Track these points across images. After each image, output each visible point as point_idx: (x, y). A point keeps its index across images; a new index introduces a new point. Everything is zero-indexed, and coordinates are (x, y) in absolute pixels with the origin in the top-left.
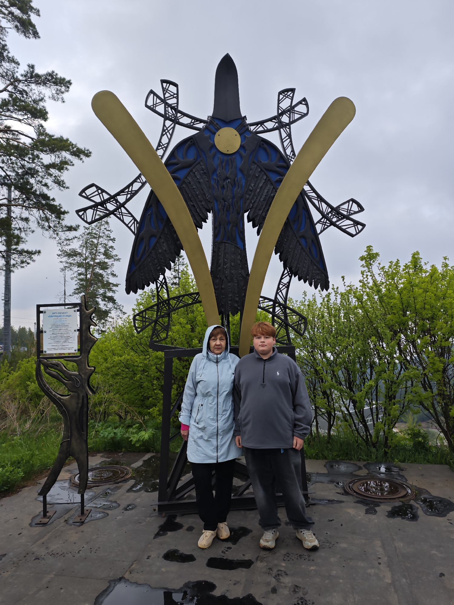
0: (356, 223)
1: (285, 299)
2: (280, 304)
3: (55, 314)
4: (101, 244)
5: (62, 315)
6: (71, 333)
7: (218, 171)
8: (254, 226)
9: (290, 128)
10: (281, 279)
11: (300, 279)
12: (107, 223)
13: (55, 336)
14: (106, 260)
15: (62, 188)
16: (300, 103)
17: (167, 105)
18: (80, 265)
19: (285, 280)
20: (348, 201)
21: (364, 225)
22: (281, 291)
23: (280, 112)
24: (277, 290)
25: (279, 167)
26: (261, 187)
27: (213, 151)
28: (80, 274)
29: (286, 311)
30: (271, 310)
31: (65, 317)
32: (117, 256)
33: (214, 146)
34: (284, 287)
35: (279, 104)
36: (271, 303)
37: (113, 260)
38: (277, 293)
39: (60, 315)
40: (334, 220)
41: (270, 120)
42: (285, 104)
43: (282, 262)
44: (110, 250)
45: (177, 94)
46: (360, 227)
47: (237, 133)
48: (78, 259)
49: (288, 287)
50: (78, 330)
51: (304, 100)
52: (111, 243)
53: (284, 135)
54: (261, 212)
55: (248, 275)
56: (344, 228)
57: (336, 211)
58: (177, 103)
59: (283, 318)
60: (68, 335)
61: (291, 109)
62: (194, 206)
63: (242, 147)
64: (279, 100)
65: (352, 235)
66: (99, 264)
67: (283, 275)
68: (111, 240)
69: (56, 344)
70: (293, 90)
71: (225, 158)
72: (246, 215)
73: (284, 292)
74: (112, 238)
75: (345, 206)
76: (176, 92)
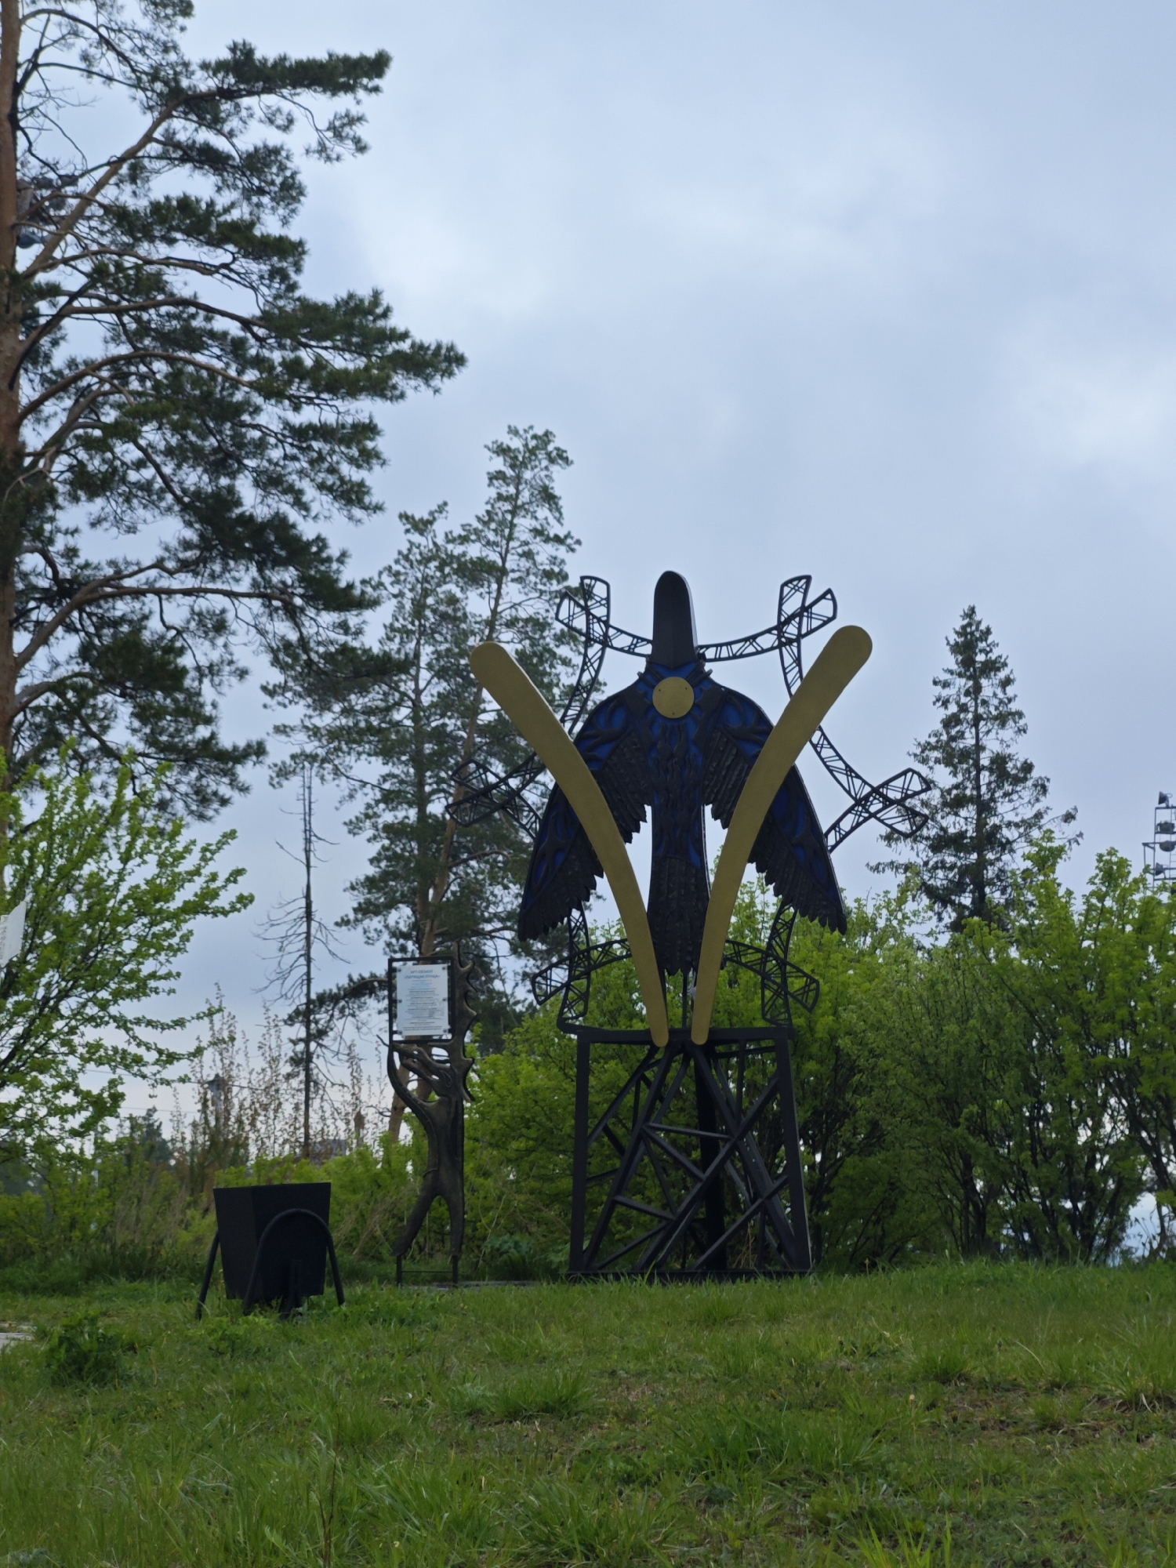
0: (913, 814)
1: (786, 950)
2: (776, 958)
3: (416, 974)
4: (511, 624)
5: (425, 974)
6: (436, 1003)
7: (659, 746)
9: (799, 648)
12: (548, 497)
13: (413, 1007)
16: (823, 597)
17: (591, 617)
20: (904, 773)
22: (779, 935)
23: (783, 618)
24: (773, 933)
26: (729, 767)
27: (650, 715)
29: (785, 969)
30: (758, 968)
31: (429, 978)
33: (652, 706)
34: (784, 929)
35: (781, 604)
36: (759, 955)
38: (772, 938)
39: (422, 974)
40: (876, 808)
41: (769, 631)
42: (792, 605)
43: (772, 886)
45: (608, 599)
47: (687, 685)
49: (790, 929)
50: (447, 999)
51: (829, 591)
53: (788, 660)
57: (878, 792)
58: (608, 616)
59: (778, 980)
60: (431, 1007)
61: (805, 610)
63: (695, 705)
64: (781, 599)
69: (416, 1021)
70: (807, 578)
71: (670, 725)
72: (709, 807)
73: (784, 936)
75: (897, 783)
76: (605, 595)
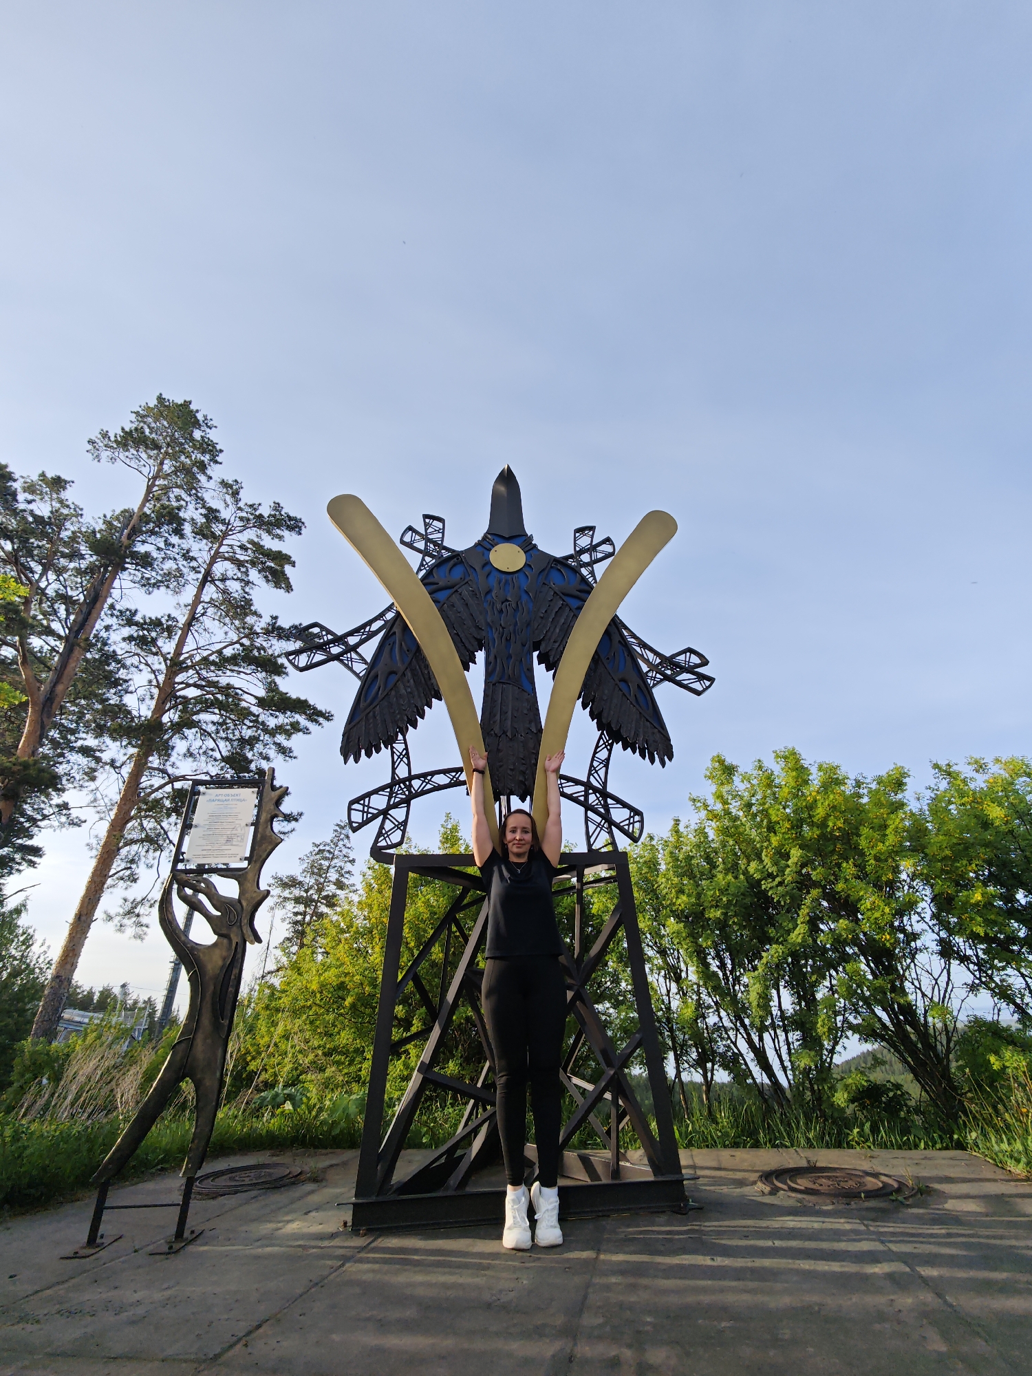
0: (702, 677)
1: (604, 784)
2: (596, 790)
3: (220, 798)
5: (230, 798)
6: (239, 829)
7: (494, 592)
8: (548, 669)
10: (595, 752)
11: (625, 749)
13: (211, 833)
14: (339, 892)
15: (287, 758)
16: (603, 542)
17: (428, 540)
18: (298, 900)
19: (603, 754)
20: (686, 651)
21: (712, 680)
22: (596, 772)
23: (578, 549)
24: (590, 771)
25: (580, 591)
27: (487, 569)
28: (296, 914)
29: (606, 801)
30: (582, 799)
31: (234, 802)
32: (354, 885)
33: (488, 562)
34: (602, 765)
35: (575, 541)
36: (582, 788)
37: (347, 891)
38: (590, 774)
39: (227, 798)
40: (669, 672)
42: (584, 542)
43: (596, 720)
44: (347, 876)
45: (443, 527)
46: (708, 683)
47: (520, 549)
48: (297, 892)
49: (607, 766)
50: (252, 824)
51: (608, 539)
52: (348, 867)
54: (557, 644)
55: (540, 730)
56: (685, 682)
57: (669, 661)
58: (442, 538)
59: (602, 811)
60: (234, 832)
61: (593, 548)
62: (457, 634)
63: (526, 565)
64: (575, 538)
65: (698, 693)
66: (326, 897)
67: (597, 746)
68: (350, 861)
69: (209, 848)
70: (592, 528)
71: (503, 576)
72: (536, 654)
73: (601, 772)
74: (351, 859)
75: (682, 657)
76: (441, 526)
